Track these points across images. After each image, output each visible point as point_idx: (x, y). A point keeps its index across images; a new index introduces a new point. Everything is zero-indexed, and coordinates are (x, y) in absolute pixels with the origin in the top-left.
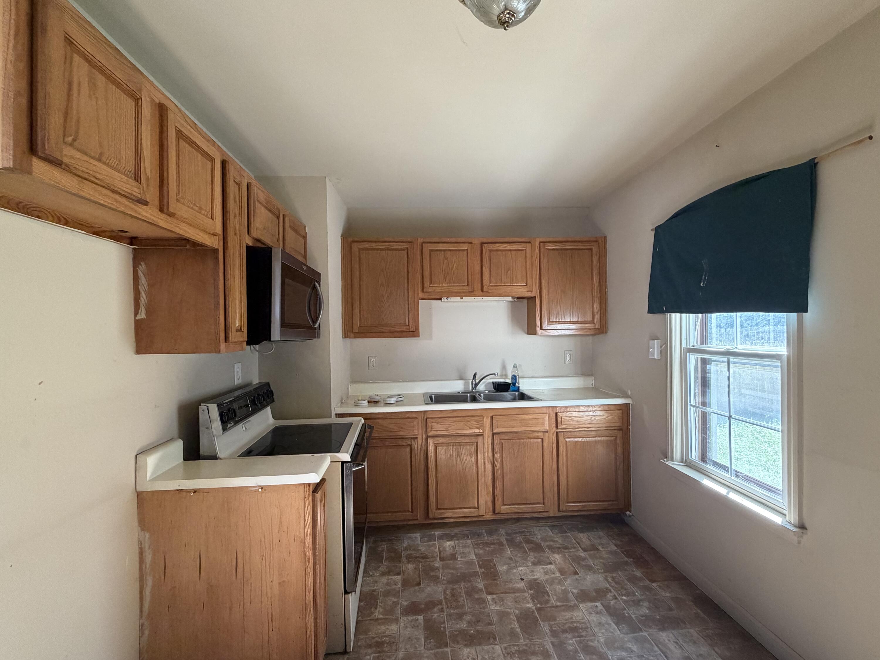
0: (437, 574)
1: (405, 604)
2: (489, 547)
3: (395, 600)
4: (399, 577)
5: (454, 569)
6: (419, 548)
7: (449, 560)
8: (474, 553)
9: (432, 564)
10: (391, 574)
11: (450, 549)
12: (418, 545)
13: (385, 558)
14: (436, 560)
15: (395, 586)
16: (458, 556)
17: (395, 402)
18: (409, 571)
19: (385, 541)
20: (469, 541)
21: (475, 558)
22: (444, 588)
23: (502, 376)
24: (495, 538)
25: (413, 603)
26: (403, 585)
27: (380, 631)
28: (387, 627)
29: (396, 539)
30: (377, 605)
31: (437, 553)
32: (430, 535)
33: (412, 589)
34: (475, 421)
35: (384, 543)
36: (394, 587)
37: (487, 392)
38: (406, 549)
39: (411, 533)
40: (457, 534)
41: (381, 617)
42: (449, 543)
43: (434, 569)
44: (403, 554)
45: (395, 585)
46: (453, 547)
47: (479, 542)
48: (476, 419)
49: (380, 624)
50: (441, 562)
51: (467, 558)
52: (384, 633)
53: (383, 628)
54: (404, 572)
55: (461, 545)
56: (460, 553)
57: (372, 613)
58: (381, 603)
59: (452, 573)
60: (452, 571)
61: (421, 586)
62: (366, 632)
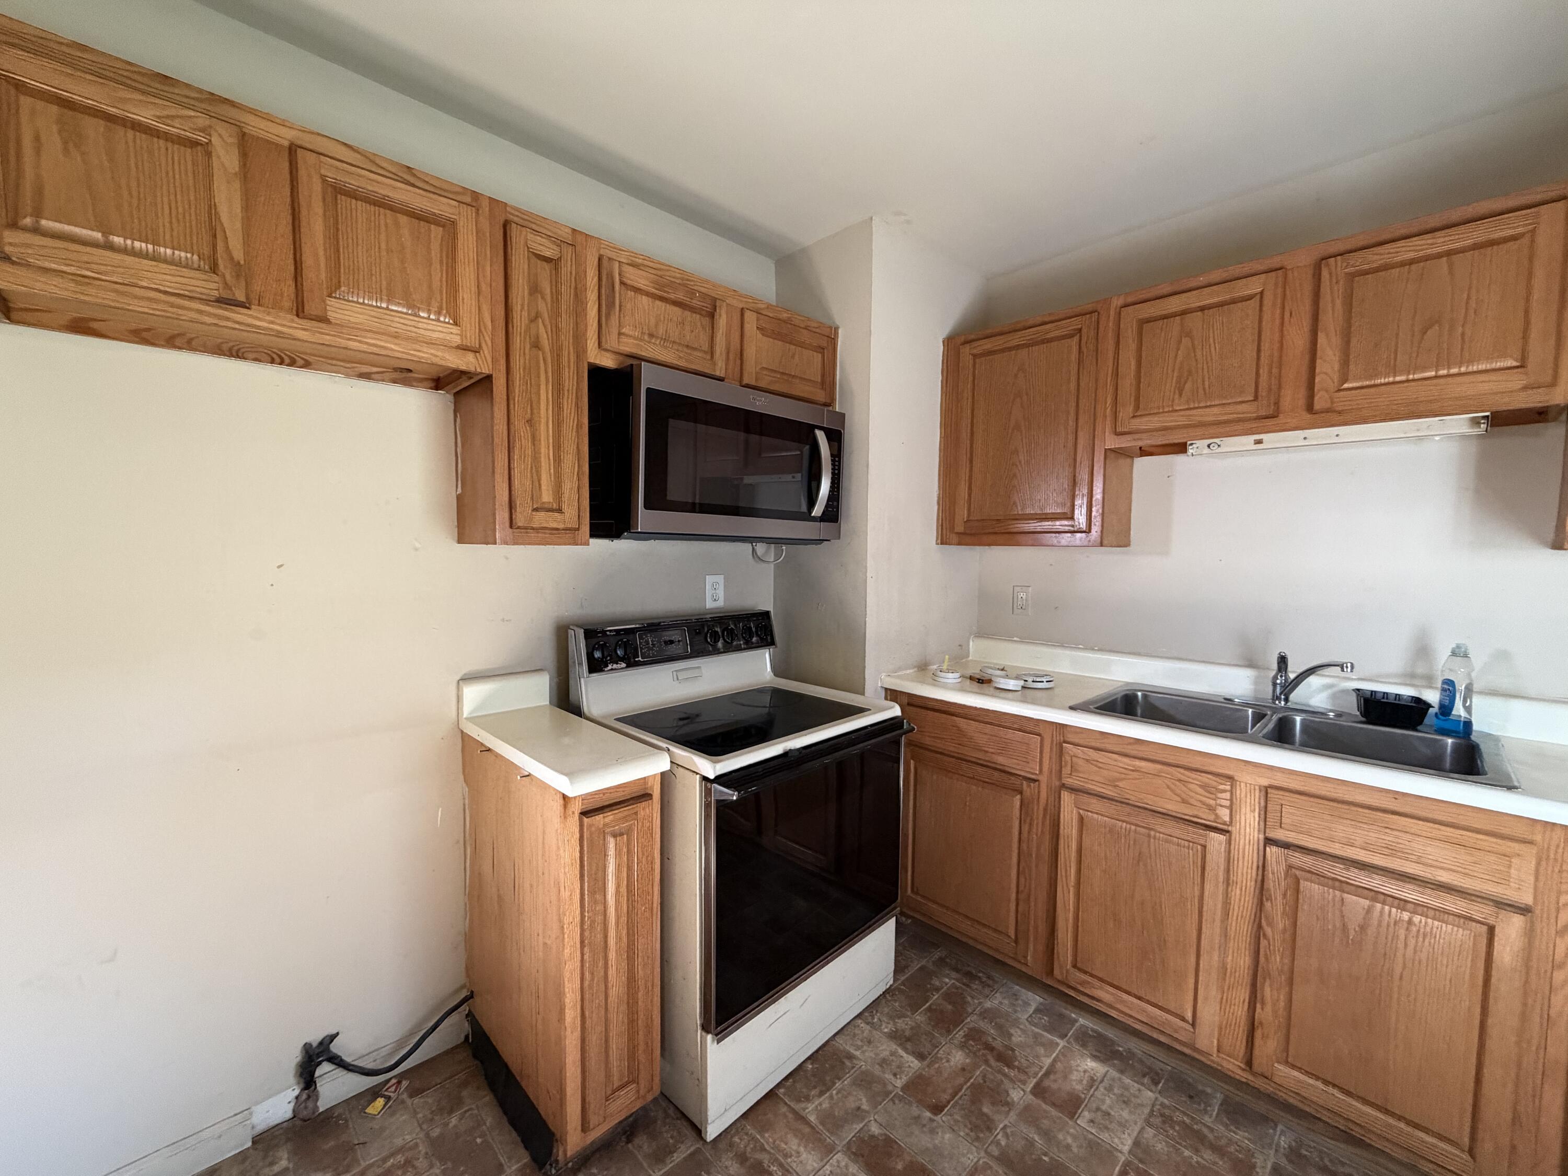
0: (996, 1117)
1: (875, 1129)
2: (1197, 1151)
3: (865, 1106)
4: (914, 1064)
5: (1047, 1134)
6: (1012, 1031)
7: (1054, 1105)
8: (1135, 1134)
9: (1007, 1084)
10: (909, 1045)
11: (1081, 1081)
12: (1016, 1023)
13: (930, 1006)
14: (1024, 1083)
15: (892, 1077)
16: (1086, 1113)
17: (1019, 688)
18: (946, 1064)
19: (957, 970)
20: (1149, 1095)
21: (1126, 1149)
22: (981, 1162)
23: (1410, 677)
24: (1241, 1137)
25: (889, 1142)
26: (905, 1088)
27: (783, 1145)
28: (802, 1149)
29: (984, 979)
30: (828, 1090)
31: (1041, 1068)
32: (1061, 1016)
33: (915, 1110)
34: (1201, 786)
35: (954, 975)
36: (888, 1076)
37: (1331, 715)
38: (985, 1014)
39: (1025, 988)
40: (1131, 1054)
41: (812, 1118)
42: (1091, 1064)
43: (1002, 1101)
44: (969, 1019)
45: (895, 1075)
46: (1092, 1080)
47: (1177, 1116)
48: (1207, 781)
49: (797, 1133)
50: (1031, 1097)
51: (1105, 1136)
52: (786, 1156)
53: (793, 1144)
54: (937, 1059)
55: (1116, 1091)
56: (1098, 1109)
57: (808, 1099)
58: (837, 1094)
59: (1031, 1143)
60: (1037, 1138)
61: (938, 1118)
62: (764, 1128)
